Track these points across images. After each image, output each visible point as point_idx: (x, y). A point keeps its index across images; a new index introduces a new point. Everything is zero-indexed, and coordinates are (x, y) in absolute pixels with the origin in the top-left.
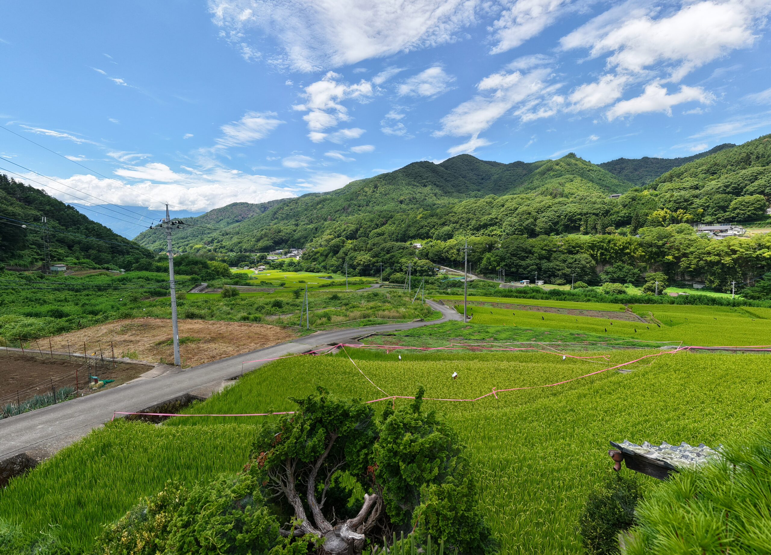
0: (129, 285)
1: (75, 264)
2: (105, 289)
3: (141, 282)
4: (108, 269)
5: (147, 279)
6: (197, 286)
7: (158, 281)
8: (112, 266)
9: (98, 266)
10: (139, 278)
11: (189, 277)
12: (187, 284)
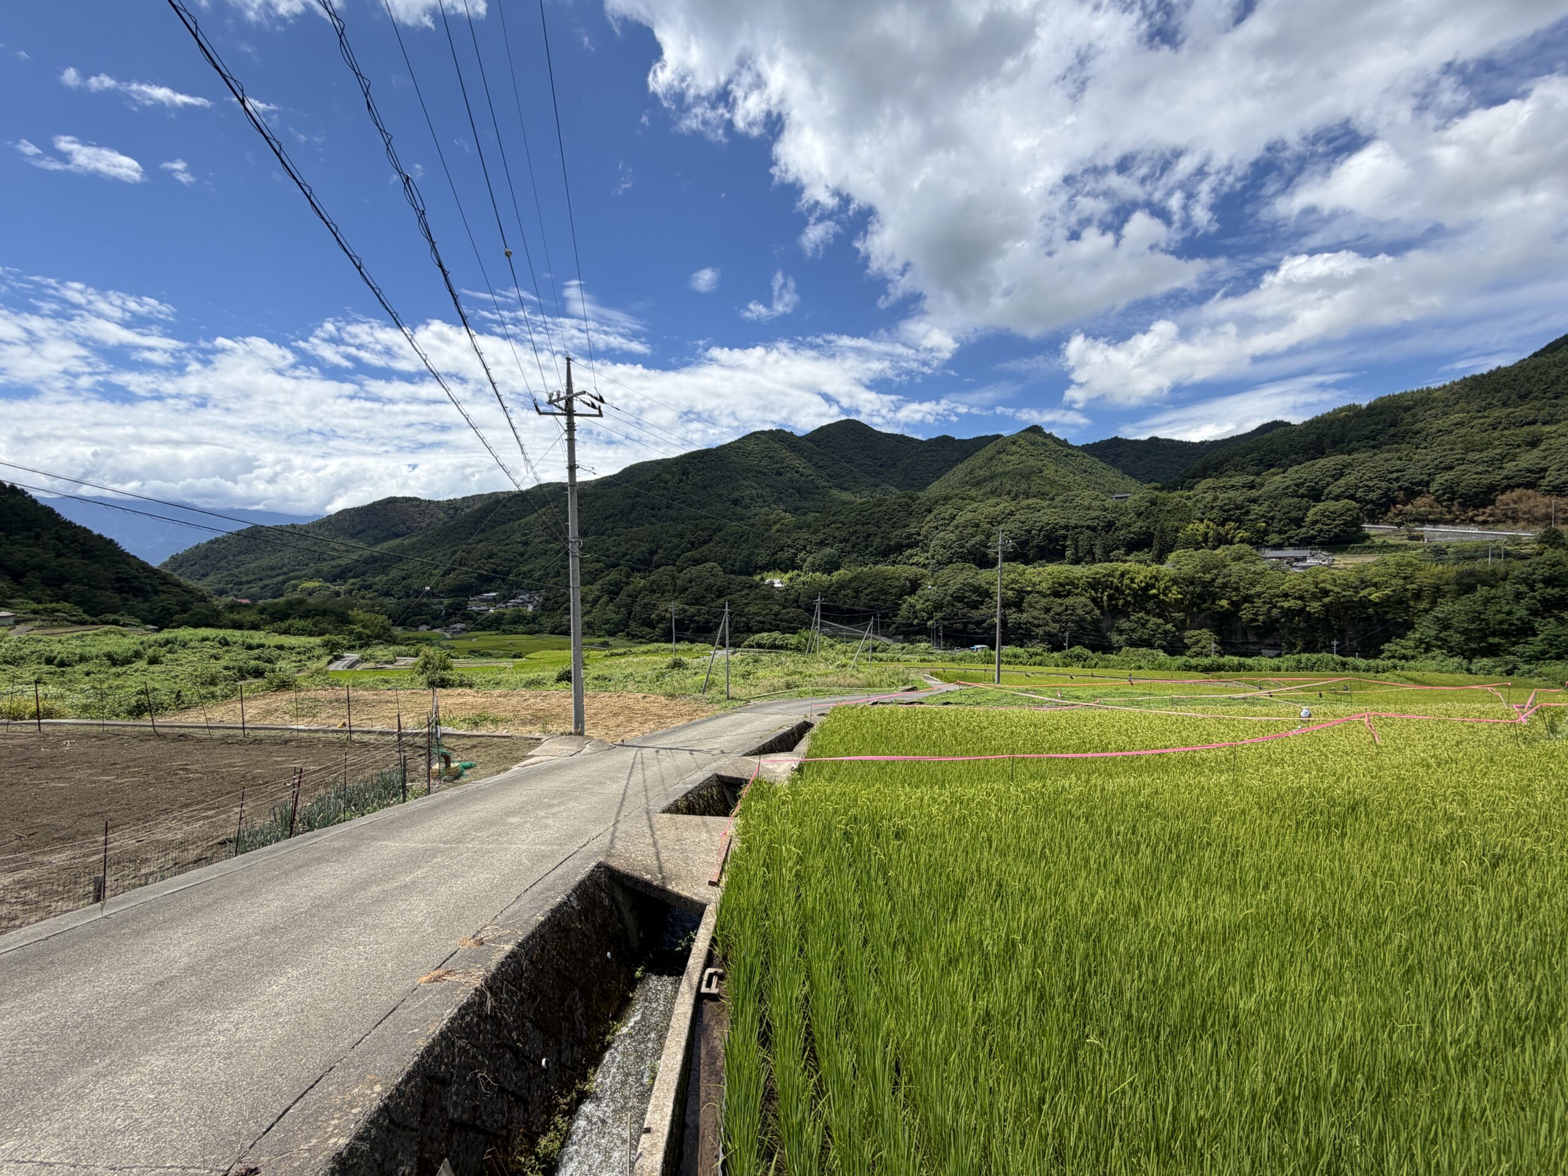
0: (181, 654)
1: (35, 612)
2: (127, 661)
3: (209, 649)
4: (116, 623)
5: (225, 643)
6: (337, 658)
7: (250, 647)
8: (127, 619)
9: (86, 617)
10: (205, 639)
11: (318, 640)
12: (316, 653)
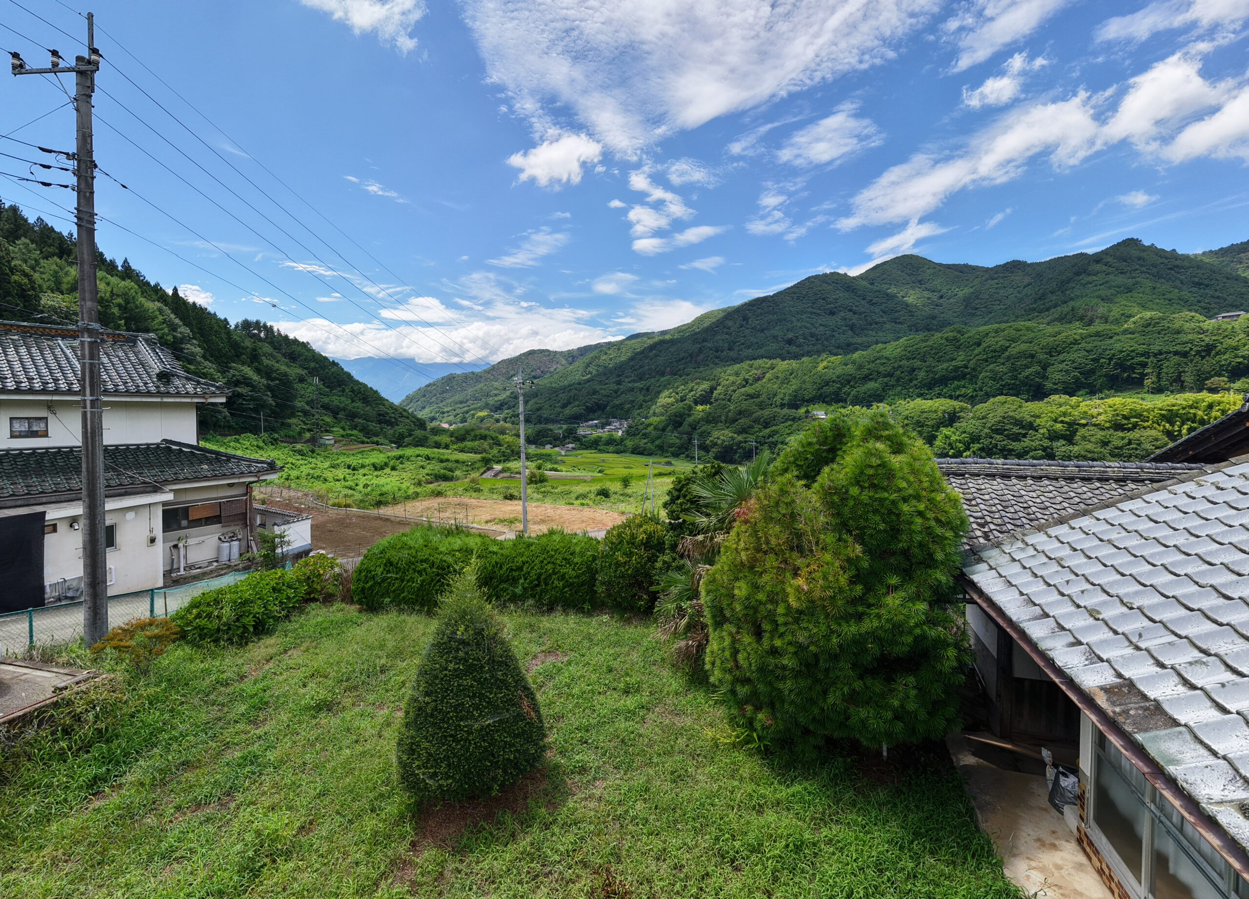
0: (407, 465)
1: (343, 436)
2: (382, 468)
3: (421, 462)
4: (377, 443)
5: (428, 458)
6: (489, 469)
7: (442, 461)
8: (381, 441)
9: (366, 440)
10: (418, 456)
11: (479, 456)
12: (477, 466)
